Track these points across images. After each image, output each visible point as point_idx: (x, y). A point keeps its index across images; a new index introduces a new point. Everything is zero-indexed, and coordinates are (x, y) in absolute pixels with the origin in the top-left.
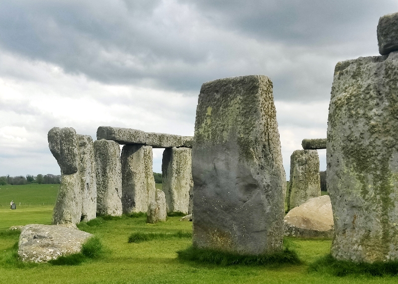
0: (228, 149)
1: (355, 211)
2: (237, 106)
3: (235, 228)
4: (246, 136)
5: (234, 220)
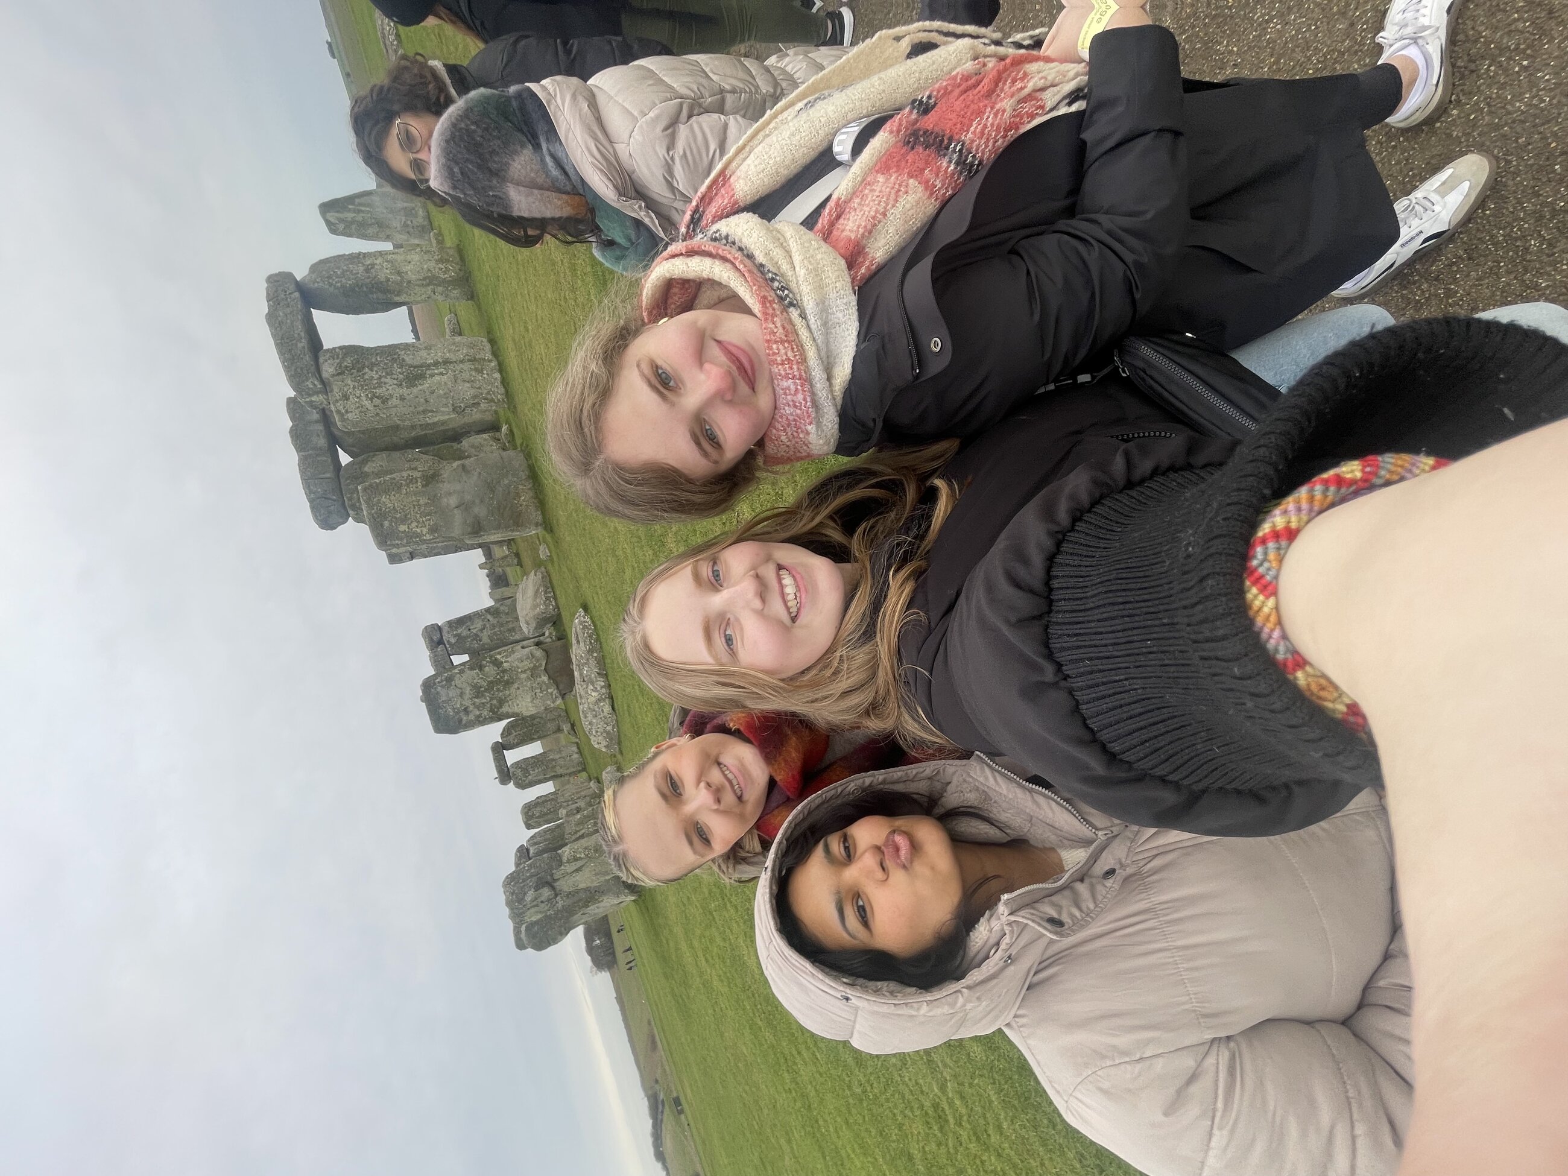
0: (435, 496)
1: (459, 381)
2: (392, 498)
3: (506, 482)
4: (419, 480)
5: (499, 482)
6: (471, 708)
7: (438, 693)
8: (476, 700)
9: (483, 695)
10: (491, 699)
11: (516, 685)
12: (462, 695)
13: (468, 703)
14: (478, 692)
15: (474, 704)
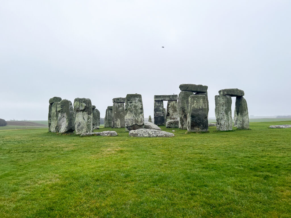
3: (202, 126)
5: (202, 124)
6: (131, 104)
7: (138, 98)
8: (133, 106)
9: (134, 108)
10: (132, 109)
11: (135, 116)
12: (136, 103)
13: (133, 103)
14: (135, 107)
15: (132, 105)
